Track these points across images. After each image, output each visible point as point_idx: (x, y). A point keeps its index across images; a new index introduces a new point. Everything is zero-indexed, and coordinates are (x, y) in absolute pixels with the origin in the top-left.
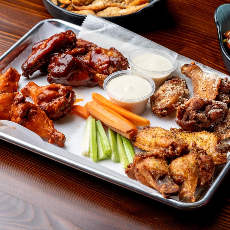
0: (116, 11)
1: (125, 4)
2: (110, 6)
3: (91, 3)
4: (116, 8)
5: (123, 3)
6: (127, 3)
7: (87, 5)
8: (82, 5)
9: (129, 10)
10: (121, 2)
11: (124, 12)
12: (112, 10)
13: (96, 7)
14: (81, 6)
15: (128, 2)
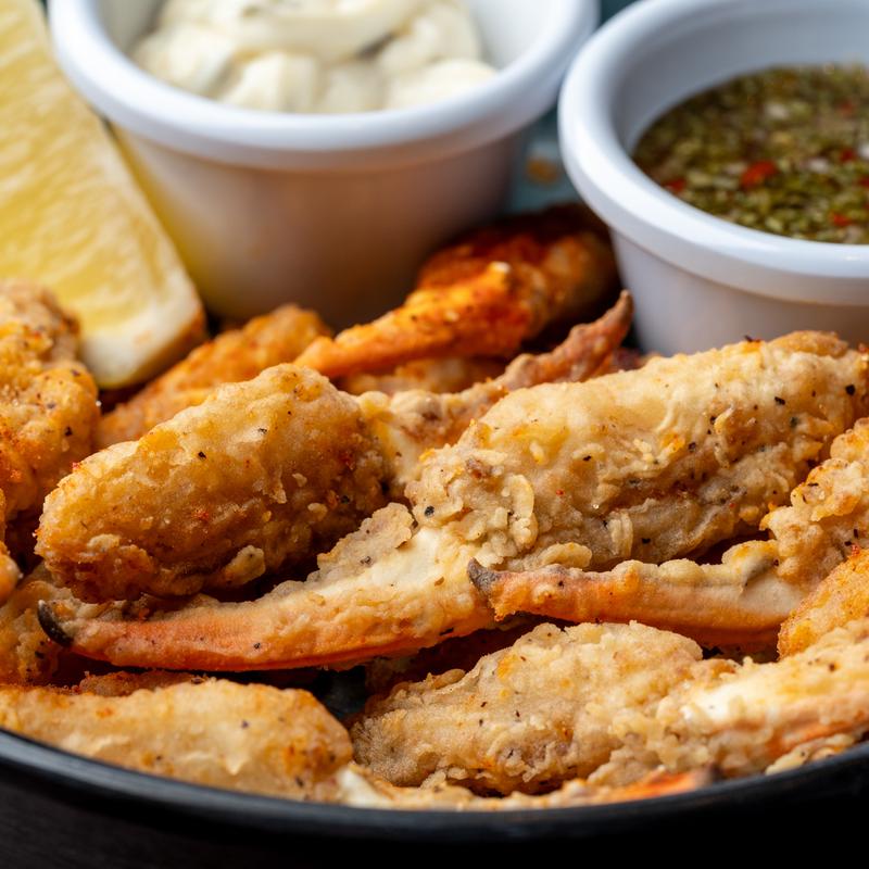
0: (640, 681)
1: (766, 569)
2: (558, 614)
3: (300, 568)
4: (633, 636)
5: (739, 560)
6: (788, 566)
7: (255, 589)
8: (178, 590)
9: (822, 688)
10: (711, 552)
11: (753, 712)
12: (580, 674)
13: (375, 625)
14: (170, 604)
15: (799, 550)
